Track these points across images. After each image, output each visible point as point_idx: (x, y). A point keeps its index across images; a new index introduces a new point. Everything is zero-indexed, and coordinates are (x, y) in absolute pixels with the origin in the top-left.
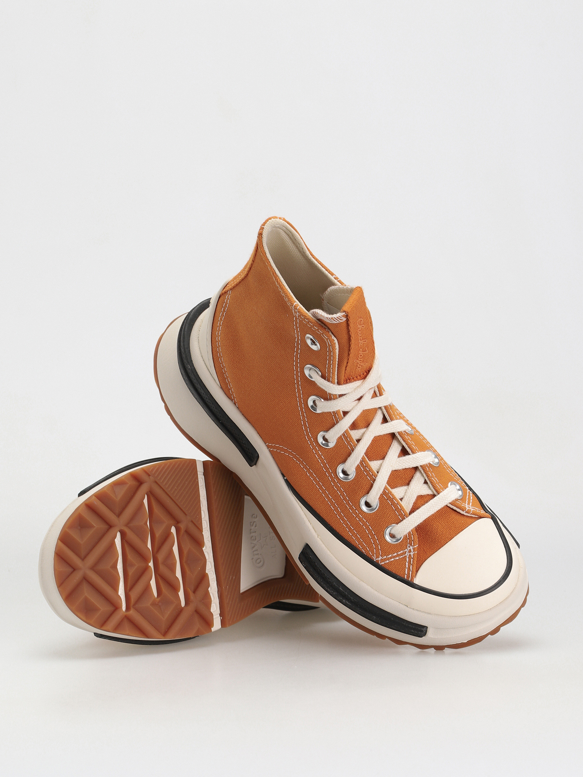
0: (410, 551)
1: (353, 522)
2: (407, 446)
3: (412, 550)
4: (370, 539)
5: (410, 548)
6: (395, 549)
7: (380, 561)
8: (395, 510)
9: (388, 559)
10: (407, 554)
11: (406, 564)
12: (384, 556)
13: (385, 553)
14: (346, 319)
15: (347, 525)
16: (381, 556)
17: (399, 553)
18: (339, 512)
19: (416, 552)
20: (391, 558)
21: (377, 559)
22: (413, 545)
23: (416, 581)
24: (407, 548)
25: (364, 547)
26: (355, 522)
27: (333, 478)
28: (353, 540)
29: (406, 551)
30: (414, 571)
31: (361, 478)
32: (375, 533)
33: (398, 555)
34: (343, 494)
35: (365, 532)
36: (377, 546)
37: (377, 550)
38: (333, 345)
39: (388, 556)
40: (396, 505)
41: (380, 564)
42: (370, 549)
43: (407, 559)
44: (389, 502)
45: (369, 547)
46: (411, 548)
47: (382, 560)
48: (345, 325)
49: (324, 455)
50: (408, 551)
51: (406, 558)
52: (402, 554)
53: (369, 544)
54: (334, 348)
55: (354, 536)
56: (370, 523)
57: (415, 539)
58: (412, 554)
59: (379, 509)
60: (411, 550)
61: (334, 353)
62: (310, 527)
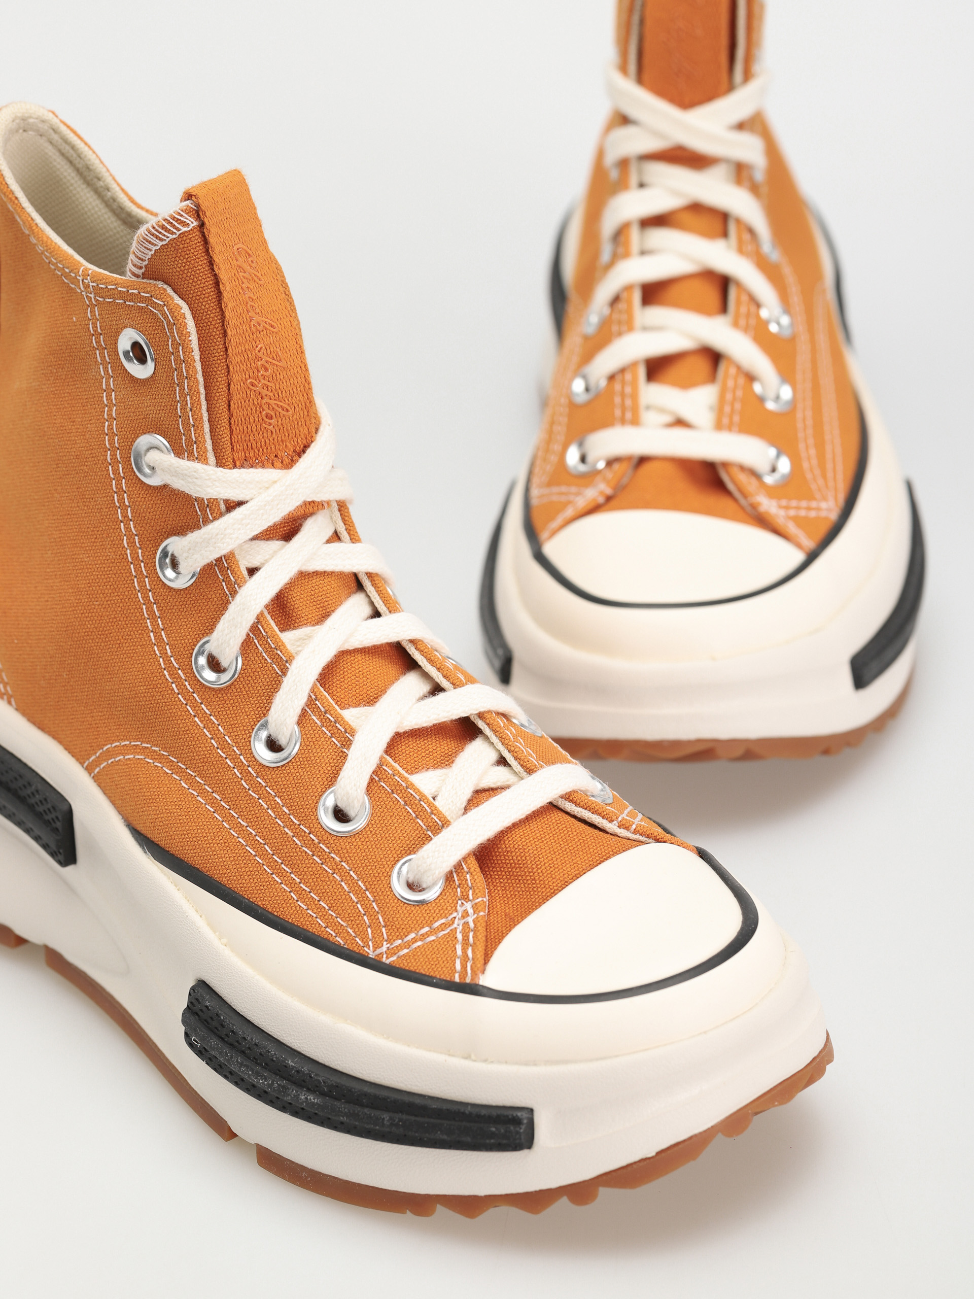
0: (466, 914)
1: (306, 870)
2: (440, 676)
3: (471, 911)
4: (354, 904)
5: (464, 908)
6: (425, 917)
7: (385, 956)
8: (417, 817)
9: (408, 945)
10: (458, 925)
11: (455, 949)
12: (394, 941)
13: (396, 931)
14: (195, 224)
15: (291, 883)
16: (389, 941)
17: (436, 925)
18: (269, 856)
19: (482, 913)
20: (414, 940)
21: (378, 951)
22: (471, 897)
23: (486, 980)
24: (456, 911)
25: (340, 930)
26: (310, 869)
27: (246, 768)
28: (310, 919)
29: (455, 918)
30: (479, 956)
31: (317, 747)
32: (367, 884)
33: (433, 931)
34: (273, 803)
35: (340, 890)
36: (373, 916)
37: (375, 925)
38: (178, 323)
39: (406, 936)
40: (416, 802)
41: (388, 962)
42: (357, 930)
43: (460, 936)
44: (399, 798)
45: (355, 926)
46: (468, 906)
47: (390, 952)
48: (197, 238)
49: (217, 713)
50: (460, 915)
51: (454, 933)
52: (444, 926)
53: (354, 919)
54: (184, 335)
55: (313, 907)
56: (350, 862)
57: (477, 881)
58: (470, 920)
59: (373, 822)
60: (467, 912)
61: (188, 351)
62: (201, 923)
